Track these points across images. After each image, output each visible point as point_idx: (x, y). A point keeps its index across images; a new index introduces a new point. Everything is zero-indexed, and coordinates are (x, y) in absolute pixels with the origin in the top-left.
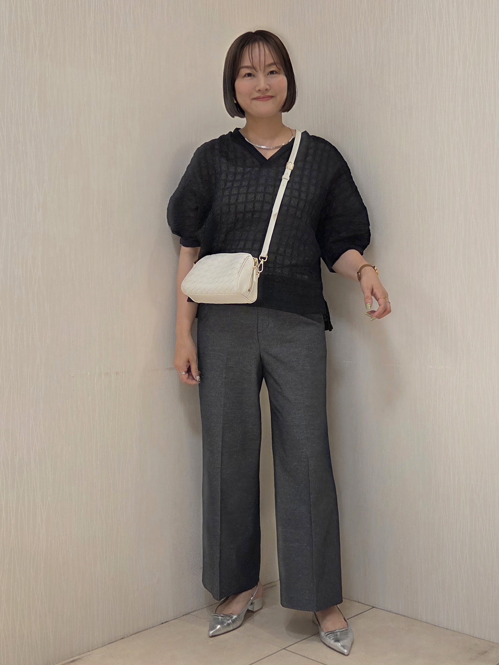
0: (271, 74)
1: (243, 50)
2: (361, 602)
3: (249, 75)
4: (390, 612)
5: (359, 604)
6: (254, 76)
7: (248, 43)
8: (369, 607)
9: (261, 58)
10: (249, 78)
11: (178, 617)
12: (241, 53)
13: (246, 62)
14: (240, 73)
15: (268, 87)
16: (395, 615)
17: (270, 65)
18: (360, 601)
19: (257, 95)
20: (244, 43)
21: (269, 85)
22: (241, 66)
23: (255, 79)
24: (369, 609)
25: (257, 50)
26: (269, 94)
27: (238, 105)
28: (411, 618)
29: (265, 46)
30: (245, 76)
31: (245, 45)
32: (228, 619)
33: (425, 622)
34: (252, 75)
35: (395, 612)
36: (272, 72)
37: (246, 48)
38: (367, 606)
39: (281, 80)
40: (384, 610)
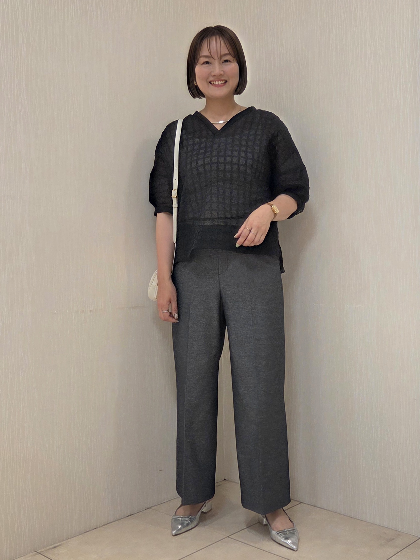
0: (225, 62)
1: (202, 41)
3: (207, 63)
6: (211, 64)
7: (207, 37)
9: (218, 49)
10: (207, 65)
11: (141, 510)
12: (201, 45)
13: (204, 51)
14: (199, 61)
15: (222, 73)
17: (225, 55)
20: (204, 36)
21: (223, 71)
22: (200, 56)
23: (211, 66)
24: (297, 504)
25: (214, 42)
27: (197, 87)
29: (221, 39)
30: (203, 63)
31: (205, 37)
32: (186, 520)
33: (343, 515)
34: (210, 63)
36: (226, 61)
37: (205, 40)
39: (234, 67)
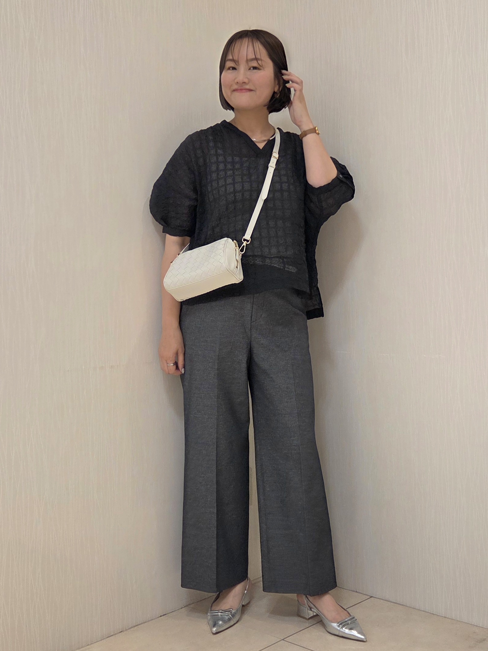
2: (359, 591)
3: (233, 68)
4: (388, 601)
5: (357, 593)
6: (236, 70)
8: (367, 596)
11: (176, 609)
16: (393, 604)
18: (357, 591)
19: (235, 87)
21: (248, 78)
24: (367, 598)
26: (247, 87)
28: (409, 607)
33: (423, 611)
35: (393, 601)
38: (365, 596)
40: (382, 599)
